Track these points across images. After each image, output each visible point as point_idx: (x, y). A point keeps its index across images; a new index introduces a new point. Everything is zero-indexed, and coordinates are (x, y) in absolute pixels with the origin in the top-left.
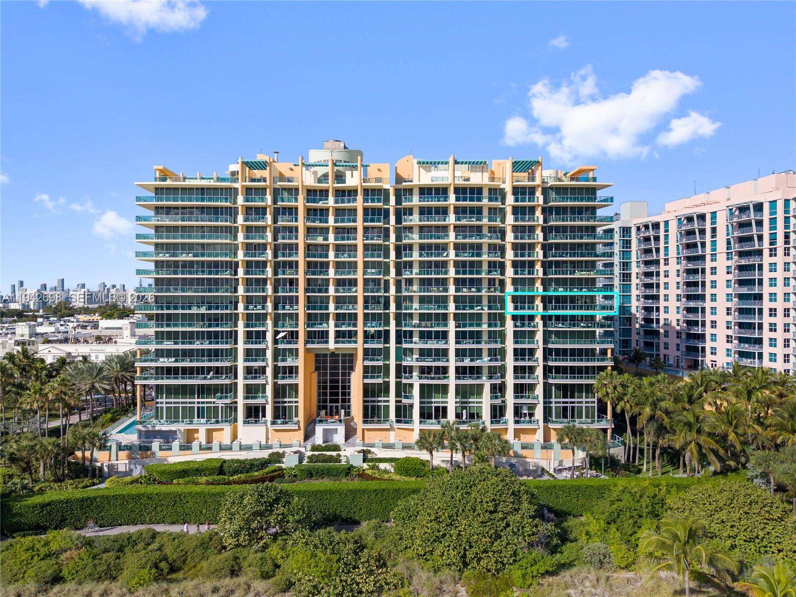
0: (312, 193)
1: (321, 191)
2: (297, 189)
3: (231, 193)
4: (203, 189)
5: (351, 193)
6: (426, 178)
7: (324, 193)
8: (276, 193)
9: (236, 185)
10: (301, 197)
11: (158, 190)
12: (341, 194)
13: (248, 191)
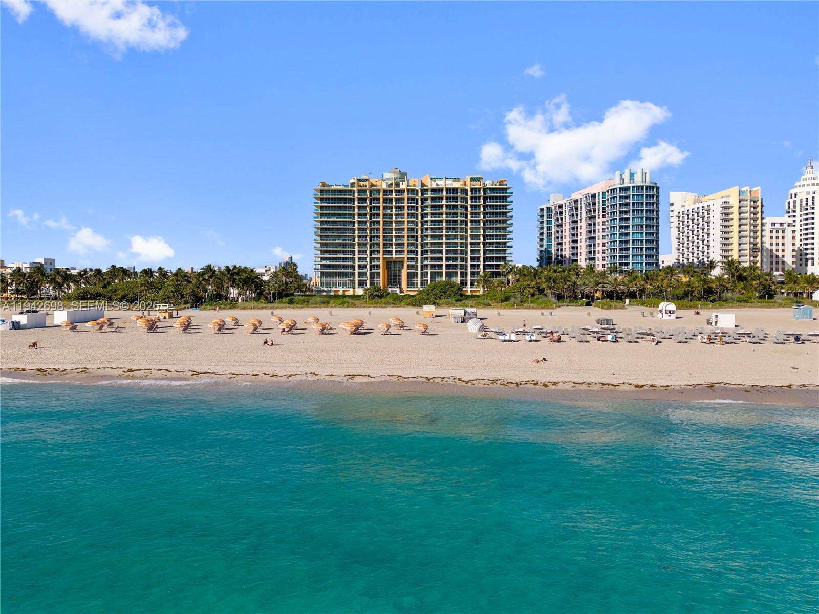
0: (385, 192)
1: (389, 191)
2: (380, 190)
3: (352, 192)
4: (340, 190)
5: (403, 191)
6: (433, 185)
7: (391, 192)
8: (371, 192)
9: (354, 189)
10: (381, 193)
11: (322, 191)
12: (397, 192)
13: (359, 191)
